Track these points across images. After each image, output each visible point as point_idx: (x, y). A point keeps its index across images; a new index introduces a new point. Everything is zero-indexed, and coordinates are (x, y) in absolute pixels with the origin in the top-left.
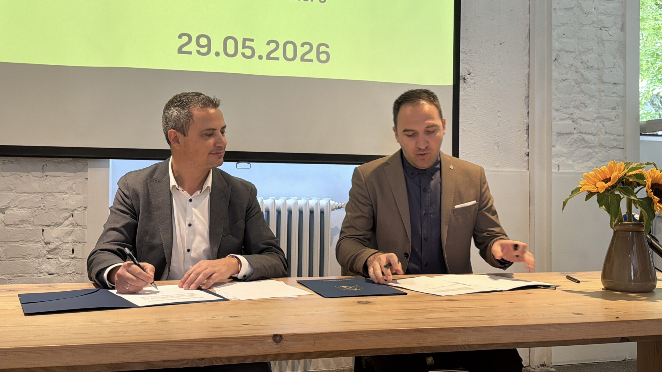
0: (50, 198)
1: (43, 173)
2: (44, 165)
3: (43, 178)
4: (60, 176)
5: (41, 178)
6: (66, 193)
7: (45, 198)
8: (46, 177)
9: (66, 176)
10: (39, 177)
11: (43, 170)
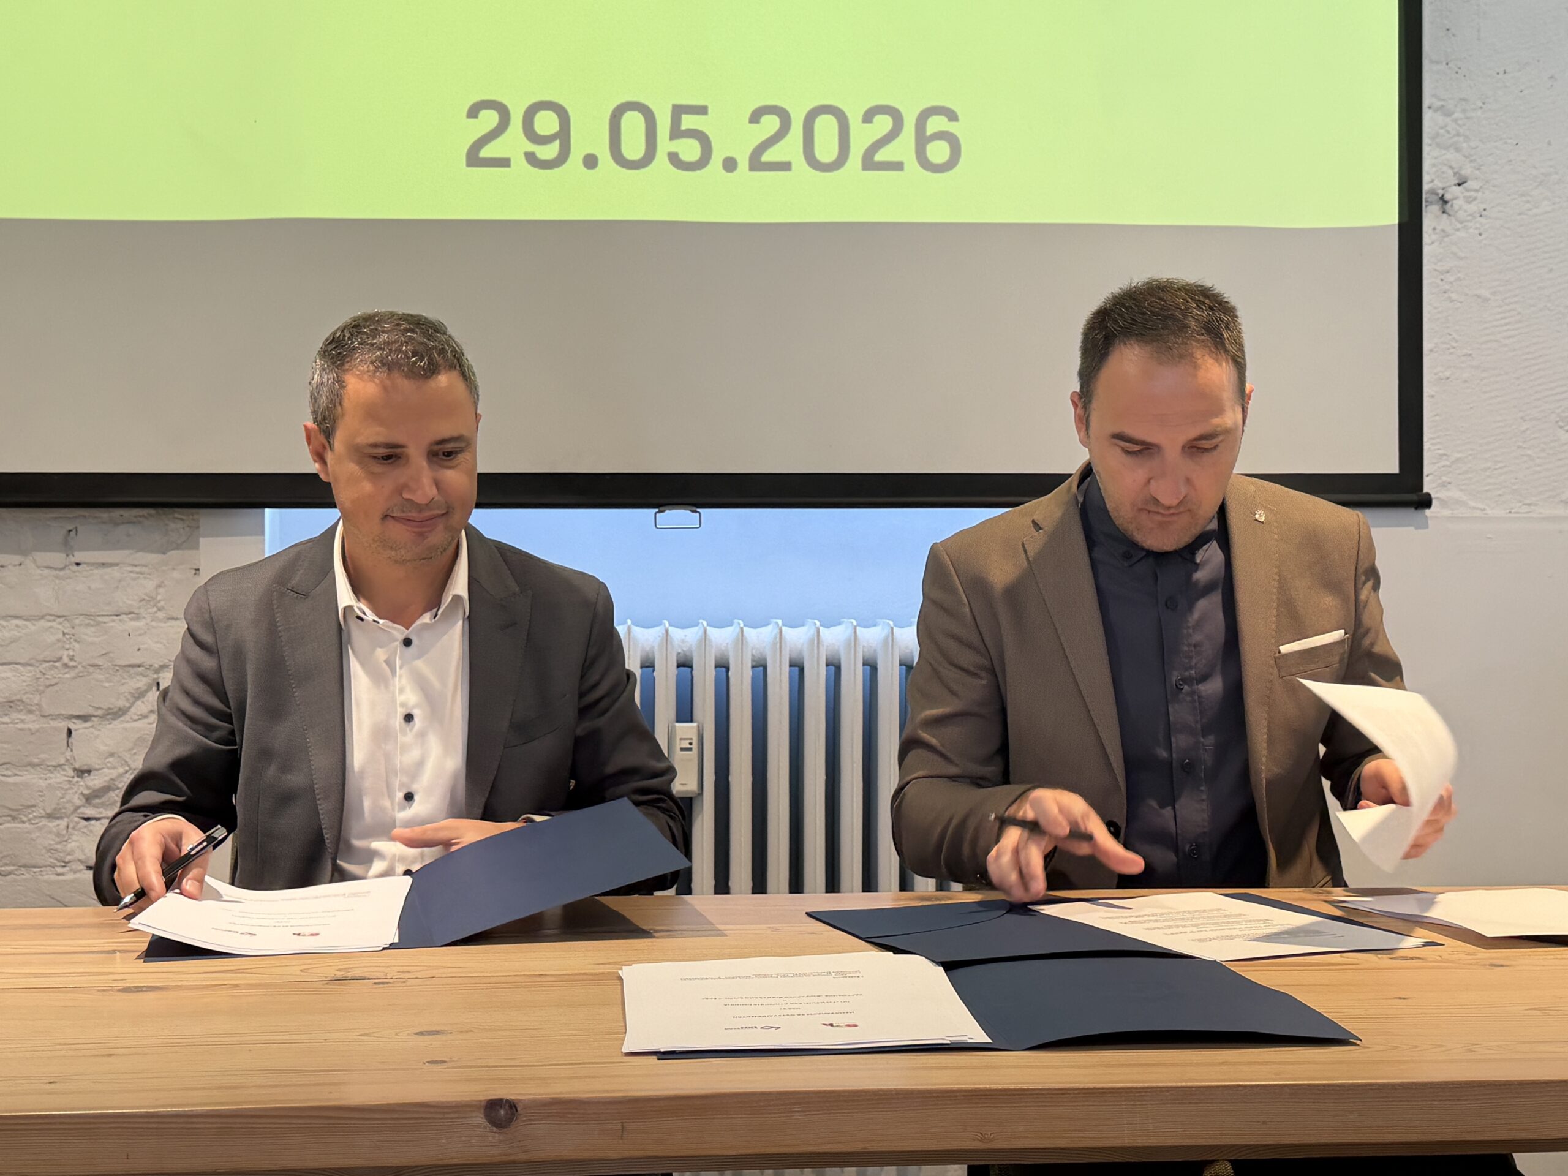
0: (89, 634)
1: (67, 555)
2: (70, 531)
3: (67, 572)
4: (117, 564)
5: (62, 569)
6: (137, 617)
7: (73, 631)
8: (75, 568)
9: (136, 563)
10: (56, 569)
11: (67, 547)
